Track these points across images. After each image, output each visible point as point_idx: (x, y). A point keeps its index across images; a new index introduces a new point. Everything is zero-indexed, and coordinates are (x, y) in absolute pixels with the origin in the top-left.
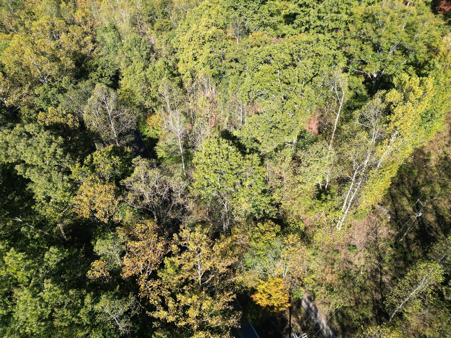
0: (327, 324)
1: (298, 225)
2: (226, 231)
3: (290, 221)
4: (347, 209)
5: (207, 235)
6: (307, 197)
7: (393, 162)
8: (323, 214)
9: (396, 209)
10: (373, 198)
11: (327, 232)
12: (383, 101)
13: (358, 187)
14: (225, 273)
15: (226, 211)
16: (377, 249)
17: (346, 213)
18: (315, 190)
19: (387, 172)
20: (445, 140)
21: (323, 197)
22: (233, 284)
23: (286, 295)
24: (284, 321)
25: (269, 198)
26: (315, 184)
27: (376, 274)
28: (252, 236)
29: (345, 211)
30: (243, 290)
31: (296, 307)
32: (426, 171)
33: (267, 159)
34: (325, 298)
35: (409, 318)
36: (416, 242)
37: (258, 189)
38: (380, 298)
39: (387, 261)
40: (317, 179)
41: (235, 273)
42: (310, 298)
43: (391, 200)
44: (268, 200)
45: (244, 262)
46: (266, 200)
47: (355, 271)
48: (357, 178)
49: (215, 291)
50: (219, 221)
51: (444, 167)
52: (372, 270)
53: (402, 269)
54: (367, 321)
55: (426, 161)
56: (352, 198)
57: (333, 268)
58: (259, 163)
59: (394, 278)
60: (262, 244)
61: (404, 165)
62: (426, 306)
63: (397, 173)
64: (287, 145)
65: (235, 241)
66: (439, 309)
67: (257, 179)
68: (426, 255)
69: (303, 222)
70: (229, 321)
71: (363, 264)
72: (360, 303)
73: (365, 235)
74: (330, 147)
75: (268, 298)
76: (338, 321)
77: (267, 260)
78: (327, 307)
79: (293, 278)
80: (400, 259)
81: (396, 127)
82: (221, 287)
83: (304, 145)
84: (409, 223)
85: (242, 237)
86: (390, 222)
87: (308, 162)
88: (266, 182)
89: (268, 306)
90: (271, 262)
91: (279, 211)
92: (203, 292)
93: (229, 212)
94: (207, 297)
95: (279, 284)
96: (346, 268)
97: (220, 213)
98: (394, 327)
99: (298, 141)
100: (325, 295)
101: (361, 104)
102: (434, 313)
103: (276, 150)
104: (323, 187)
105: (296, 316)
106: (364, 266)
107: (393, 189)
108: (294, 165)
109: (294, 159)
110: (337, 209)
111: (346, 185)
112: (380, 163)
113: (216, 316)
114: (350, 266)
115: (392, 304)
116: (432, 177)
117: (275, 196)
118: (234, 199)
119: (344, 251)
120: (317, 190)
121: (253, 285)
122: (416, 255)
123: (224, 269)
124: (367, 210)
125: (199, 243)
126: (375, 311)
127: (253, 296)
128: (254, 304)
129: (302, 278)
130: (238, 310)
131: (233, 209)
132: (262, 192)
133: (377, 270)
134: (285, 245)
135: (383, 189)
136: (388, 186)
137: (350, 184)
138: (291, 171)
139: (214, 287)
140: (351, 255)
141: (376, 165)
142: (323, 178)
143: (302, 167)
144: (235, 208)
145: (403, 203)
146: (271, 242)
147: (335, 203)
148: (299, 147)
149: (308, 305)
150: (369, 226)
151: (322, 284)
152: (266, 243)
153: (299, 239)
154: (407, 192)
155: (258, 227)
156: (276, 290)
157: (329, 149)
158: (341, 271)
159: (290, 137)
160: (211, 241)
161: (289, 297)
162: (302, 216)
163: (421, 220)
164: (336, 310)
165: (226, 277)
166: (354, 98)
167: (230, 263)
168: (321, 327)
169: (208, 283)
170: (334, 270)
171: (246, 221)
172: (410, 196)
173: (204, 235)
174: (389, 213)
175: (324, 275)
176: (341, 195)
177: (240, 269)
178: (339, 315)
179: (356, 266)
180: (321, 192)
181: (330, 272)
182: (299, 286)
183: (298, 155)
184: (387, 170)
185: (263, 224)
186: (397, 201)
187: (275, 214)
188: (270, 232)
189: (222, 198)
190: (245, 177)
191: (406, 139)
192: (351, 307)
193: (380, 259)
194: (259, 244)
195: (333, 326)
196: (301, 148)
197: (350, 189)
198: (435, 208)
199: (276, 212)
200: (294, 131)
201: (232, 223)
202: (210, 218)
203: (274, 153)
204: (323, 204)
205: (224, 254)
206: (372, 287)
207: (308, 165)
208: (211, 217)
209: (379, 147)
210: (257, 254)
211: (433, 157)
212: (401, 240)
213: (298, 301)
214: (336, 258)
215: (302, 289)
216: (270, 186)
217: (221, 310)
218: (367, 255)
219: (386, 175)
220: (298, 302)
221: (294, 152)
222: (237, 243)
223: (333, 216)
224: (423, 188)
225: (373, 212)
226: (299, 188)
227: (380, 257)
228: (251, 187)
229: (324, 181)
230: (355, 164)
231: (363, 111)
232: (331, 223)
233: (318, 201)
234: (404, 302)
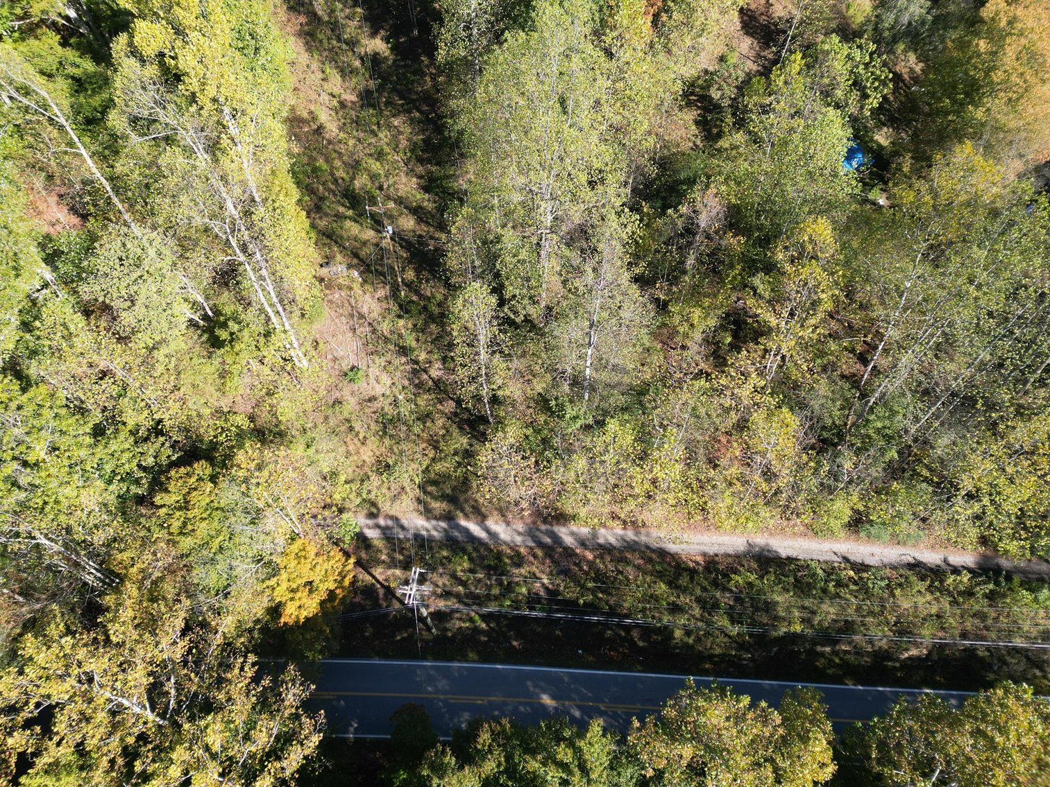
0: (428, 519)
1: (232, 425)
2: (104, 583)
3: (212, 433)
4: (284, 320)
5: (69, 632)
6: (195, 361)
7: (273, 172)
8: (255, 365)
9: (352, 253)
10: (304, 262)
11: (291, 387)
12: (143, 61)
13: (263, 264)
14: (190, 649)
15: (56, 548)
16: (387, 340)
17: (287, 327)
18: (196, 337)
19: (282, 198)
20: (313, 72)
21: (223, 335)
22: (228, 646)
23: (332, 554)
24: (369, 591)
25: (122, 435)
26: (184, 327)
27: (418, 378)
28: (170, 534)
29: (283, 325)
30: (256, 632)
31: (364, 552)
32: (335, 151)
33: (27, 362)
34: (389, 489)
35: (507, 393)
36: (422, 279)
37: (80, 439)
38: (454, 404)
39: (414, 344)
40: (176, 312)
41: (209, 624)
42: (372, 516)
43: (333, 243)
44: (126, 439)
45: (206, 590)
46: (120, 443)
47: (391, 404)
48: (244, 248)
49: (207, 698)
50: (65, 584)
51: (352, 121)
52: (409, 379)
53: (441, 337)
54: (468, 454)
55: (319, 130)
56: (273, 294)
57: (357, 434)
58: (17, 387)
59: (444, 360)
60: (204, 524)
61: (294, 164)
62: (509, 355)
63: (298, 187)
64: (41, 296)
65: (144, 578)
66: (523, 343)
67: (52, 424)
68: (450, 285)
69: (235, 413)
70: (287, 703)
71: (389, 383)
72: (437, 442)
73: (351, 334)
74: (136, 229)
75: (311, 591)
76: (435, 498)
77: (242, 539)
78: (404, 497)
79: (315, 517)
80: (426, 324)
81: (215, 100)
82: (211, 676)
83: (78, 267)
84: (388, 258)
85: (150, 557)
86: (365, 281)
87: (123, 293)
88: (81, 411)
89: (322, 603)
90: (254, 535)
91: (170, 437)
92: (186, 726)
93: (66, 545)
94: (203, 723)
95: (304, 549)
96: (374, 413)
97: (49, 568)
98: (502, 423)
99: (55, 269)
100: (386, 485)
101: (105, 96)
102: (524, 355)
103: (26, 326)
104: (205, 317)
105: (379, 562)
106: (393, 384)
107: (318, 221)
108: (103, 324)
109: (87, 313)
110: (267, 335)
111: (239, 278)
112: (254, 191)
113: (255, 728)
114: (376, 405)
115: (473, 397)
116: (353, 154)
117: (131, 418)
118: (48, 508)
119: (346, 392)
120: (199, 332)
121: (266, 604)
122: (439, 297)
123: (181, 644)
124: (316, 292)
125: (67, 666)
126: (464, 429)
127: (282, 620)
128: (299, 627)
129: (328, 500)
130: (282, 669)
131: (69, 530)
132: (95, 437)
133: (415, 372)
134: (246, 480)
135: (303, 234)
136: (307, 223)
137: (245, 270)
138: (107, 341)
139: (196, 695)
140: (364, 387)
141: (253, 200)
142: (186, 300)
143: (124, 314)
144: (71, 522)
145: (352, 233)
146: (216, 505)
147: (253, 327)
148: (73, 281)
149: (378, 526)
150: (341, 315)
151: (366, 473)
152: (210, 515)
153: (259, 446)
154: (341, 209)
155: (162, 506)
156: (309, 566)
157: (139, 234)
158: (374, 427)
159: (25, 274)
160: (93, 635)
161: (340, 550)
162: (225, 404)
163: (398, 237)
164: (419, 487)
165: (200, 652)
166: (76, 91)
167: (179, 624)
168: (424, 533)
169: (179, 703)
170: (361, 436)
171: (126, 521)
172: (350, 213)
173: (63, 641)
174: (350, 267)
175: (356, 458)
176: (249, 304)
177: (211, 608)
178: (429, 489)
179: (383, 395)
180: (209, 330)
181: (359, 444)
182: (337, 516)
183: (86, 297)
184: (277, 195)
185: (167, 491)
186: (342, 238)
187: (170, 452)
188: (195, 489)
189: (17, 535)
190: (19, 443)
191: (252, 111)
192: (433, 459)
193: (403, 351)
194: (198, 533)
195: (437, 513)
196: (81, 279)
197: (253, 279)
198: (399, 201)
199: (167, 444)
200: (20, 256)
201: (98, 555)
202: (38, 600)
203: (28, 336)
204: (237, 348)
205: (149, 624)
206: (431, 403)
207: (132, 301)
208: (37, 595)
209: (225, 161)
210: (213, 551)
211: (324, 117)
212: (403, 293)
213: (358, 539)
214: (346, 415)
215: (345, 516)
216: (99, 410)
217: (253, 708)
218: (383, 364)
219: (285, 205)
220: (361, 539)
221: (72, 299)
222: (153, 578)
223: (273, 352)
224: (356, 182)
225: (327, 287)
226: (161, 359)
227: (401, 347)
228: (58, 449)
229: (195, 305)
230: (216, 227)
231: (124, 108)
232: (283, 368)
233: (222, 351)
234: (484, 377)
